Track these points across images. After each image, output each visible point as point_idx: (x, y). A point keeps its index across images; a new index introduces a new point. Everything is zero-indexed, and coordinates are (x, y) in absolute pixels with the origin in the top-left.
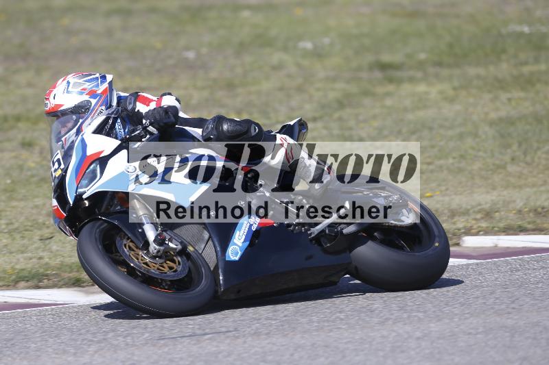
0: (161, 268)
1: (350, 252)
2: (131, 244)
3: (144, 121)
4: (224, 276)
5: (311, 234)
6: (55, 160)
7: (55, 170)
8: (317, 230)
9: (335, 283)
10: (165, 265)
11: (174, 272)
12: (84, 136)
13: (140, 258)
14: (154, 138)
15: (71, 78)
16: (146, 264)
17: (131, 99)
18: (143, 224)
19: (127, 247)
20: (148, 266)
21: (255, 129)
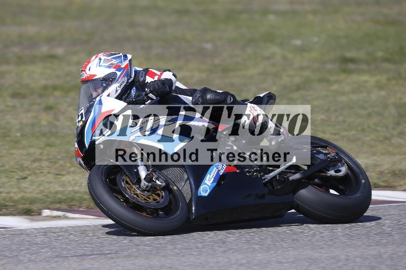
0: (148, 199)
1: (294, 194)
2: (128, 180)
3: (146, 89)
4: (195, 207)
5: (265, 179)
6: (79, 114)
7: (79, 122)
8: (270, 176)
9: (281, 216)
10: (151, 197)
11: (156, 202)
12: (102, 98)
13: (133, 190)
14: (154, 103)
15: (102, 56)
16: (137, 194)
17: (143, 73)
18: (138, 166)
19: (125, 182)
20: (138, 196)
21: (231, 99)
